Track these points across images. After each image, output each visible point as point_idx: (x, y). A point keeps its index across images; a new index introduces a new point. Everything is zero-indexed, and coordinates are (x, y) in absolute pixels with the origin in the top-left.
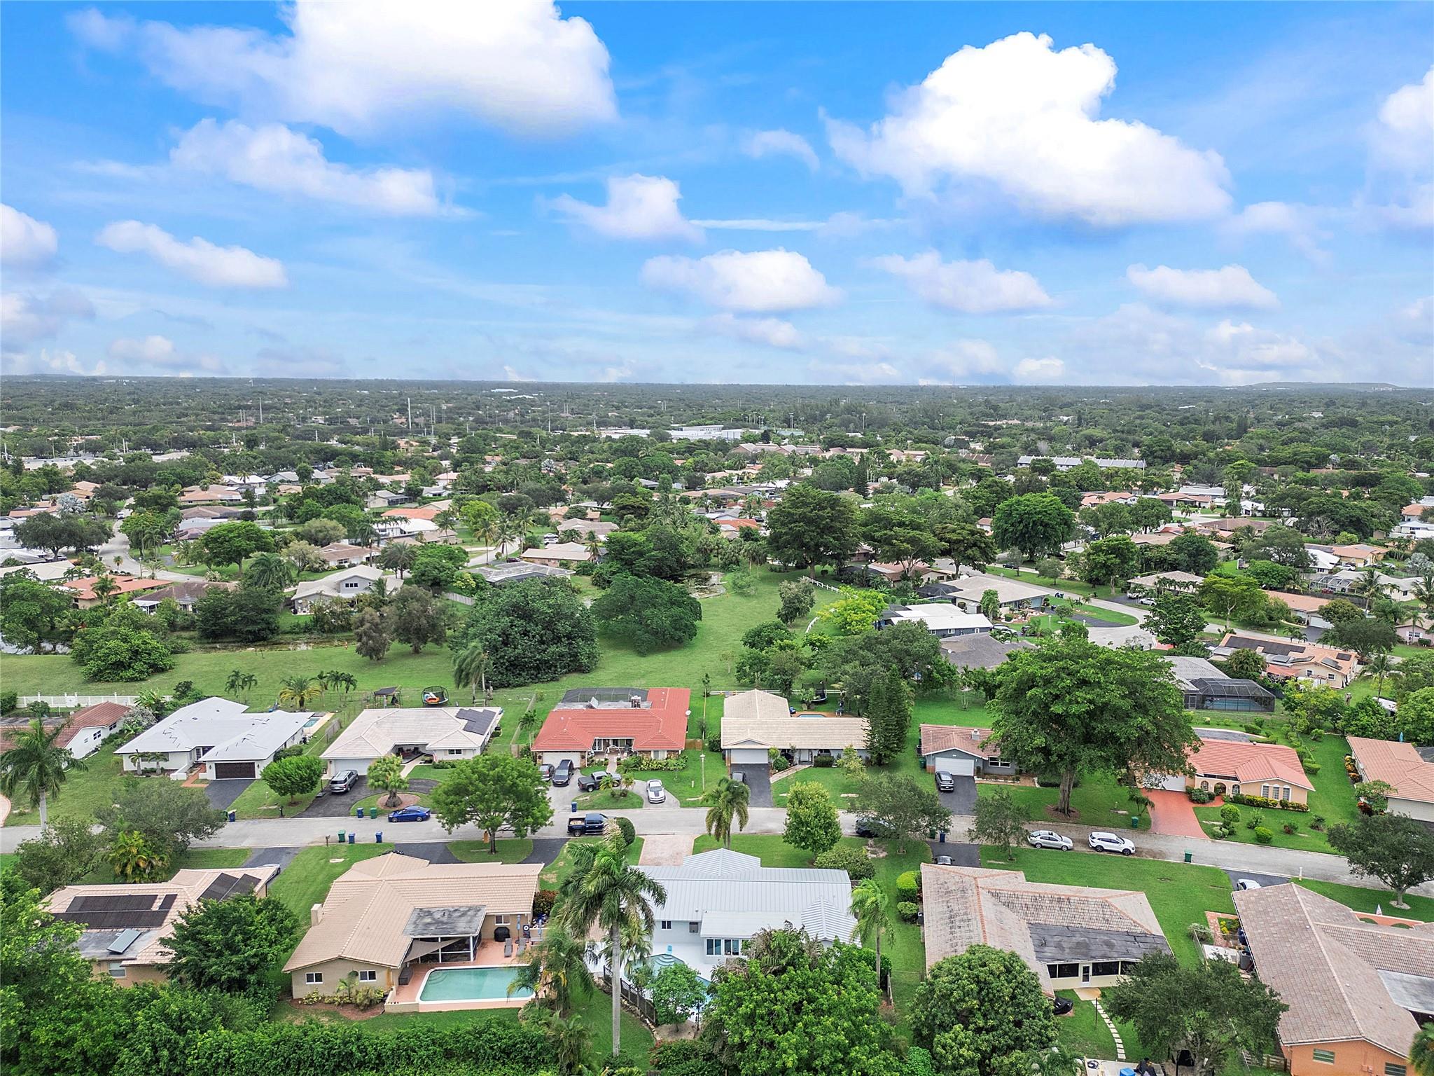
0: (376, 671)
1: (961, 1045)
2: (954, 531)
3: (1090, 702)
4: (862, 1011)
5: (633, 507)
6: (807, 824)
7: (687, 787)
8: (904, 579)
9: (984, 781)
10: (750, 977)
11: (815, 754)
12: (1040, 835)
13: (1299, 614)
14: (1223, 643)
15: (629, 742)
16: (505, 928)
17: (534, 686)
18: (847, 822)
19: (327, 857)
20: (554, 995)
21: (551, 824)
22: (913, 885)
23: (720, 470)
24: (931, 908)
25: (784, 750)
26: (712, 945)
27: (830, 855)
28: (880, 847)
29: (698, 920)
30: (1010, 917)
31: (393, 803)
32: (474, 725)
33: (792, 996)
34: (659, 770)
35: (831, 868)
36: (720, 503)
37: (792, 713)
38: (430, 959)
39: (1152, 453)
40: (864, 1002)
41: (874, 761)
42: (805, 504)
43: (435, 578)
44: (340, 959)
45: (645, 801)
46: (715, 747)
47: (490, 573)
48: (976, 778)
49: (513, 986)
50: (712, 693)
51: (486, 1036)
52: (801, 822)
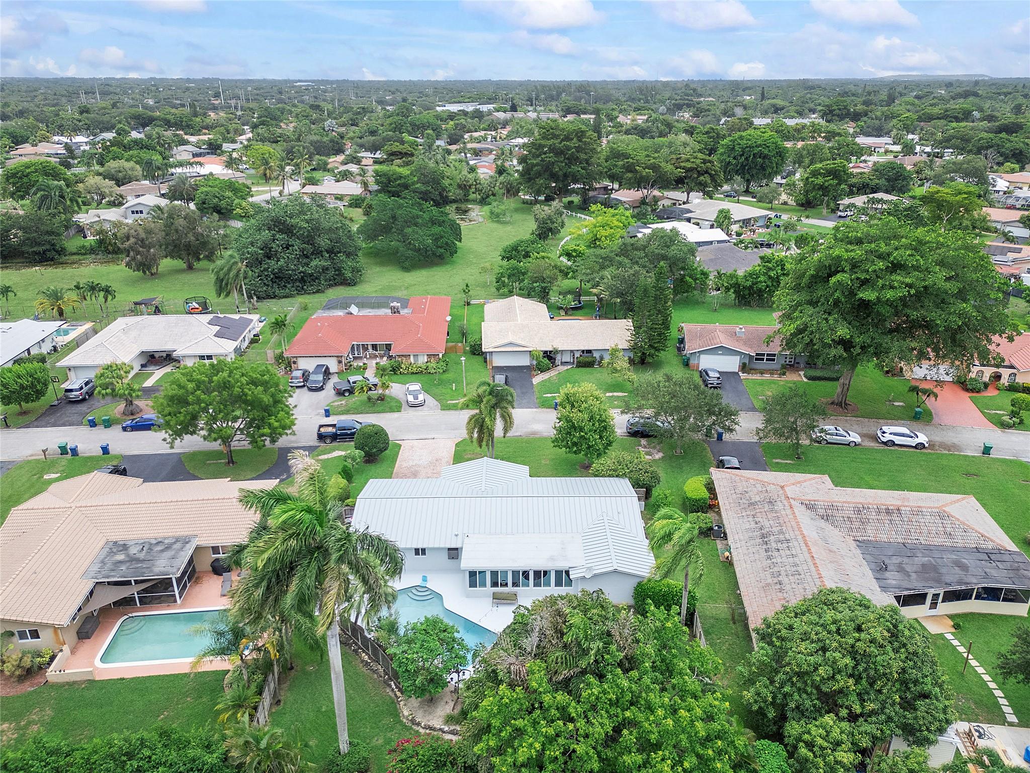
0: (148, 285)
2: (688, 160)
3: (910, 286)
5: (401, 153)
6: (581, 429)
7: (449, 391)
8: (643, 204)
9: (750, 377)
11: (577, 355)
15: (388, 347)
16: (225, 560)
17: (298, 297)
18: (620, 421)
19: (42, 472)
21: (294, 434)
22: (705, 493)
23: (476, 131)
25: (545, 352)
26: (475, 577)
27: (606, 461)
28: (654, 448)
29: (458, 546)
30: (834, 534)
31: (131, 411)
32: (226, 331)
34: (418, 373)
35: (609, 476)
36: (477, 153)
37: (550, 317)
39: (831, 112)
41: (637, 360)
42: (555, 136)
45: (404, 405)
46: (476, 351)
48: (740, 373)
50: (473, 302)
52: (573, 427)
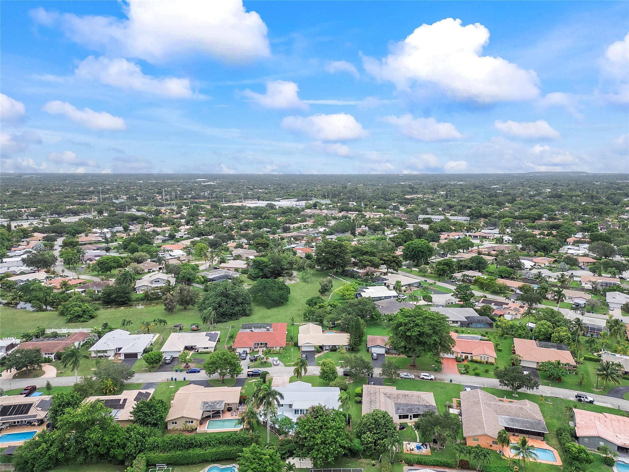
1: (369, 438)
2: (386, 256)
4: (340, 428)
5: (262, 244)
6: (327, 373)
7: (287, 360)
8: (367, 275)
9: (388, 356)
10: (308, 419)
11: (331, 347)
12: (403, 374)
13: (513, 288)
14: (480, 302)
15: (266, 344)
16: (231, 407)
17: (230, 322)
18: (340, 371)
19: (168, 386)
20: (248, 427)
21: (243, 373)
22: (360, 391)
23: (296, 223)
24: (365, 399)
25: (320, 346)
26: (296, 411)
27: (334, 382)
28: (351, 379)
29: (292, 404)
30: (389, 401)
31: (187, 367)
32: (211, 338)
33: (320, 424)
34: (277, 353)
35: (334, 387)
36: (297, 239)
37: (323, 331)
38: (208, 417)
39: (472, 214)
40: (340, 426)
41: (351, 349)
43: (189, 278)
44: (183, 417)
45: (273, 365)
46: (296, 345)
47: (208, 274)
48: (385, 355)
49: (236, 424)
50: (295, 324)
51: (231, 438)
52: (325, 372)
